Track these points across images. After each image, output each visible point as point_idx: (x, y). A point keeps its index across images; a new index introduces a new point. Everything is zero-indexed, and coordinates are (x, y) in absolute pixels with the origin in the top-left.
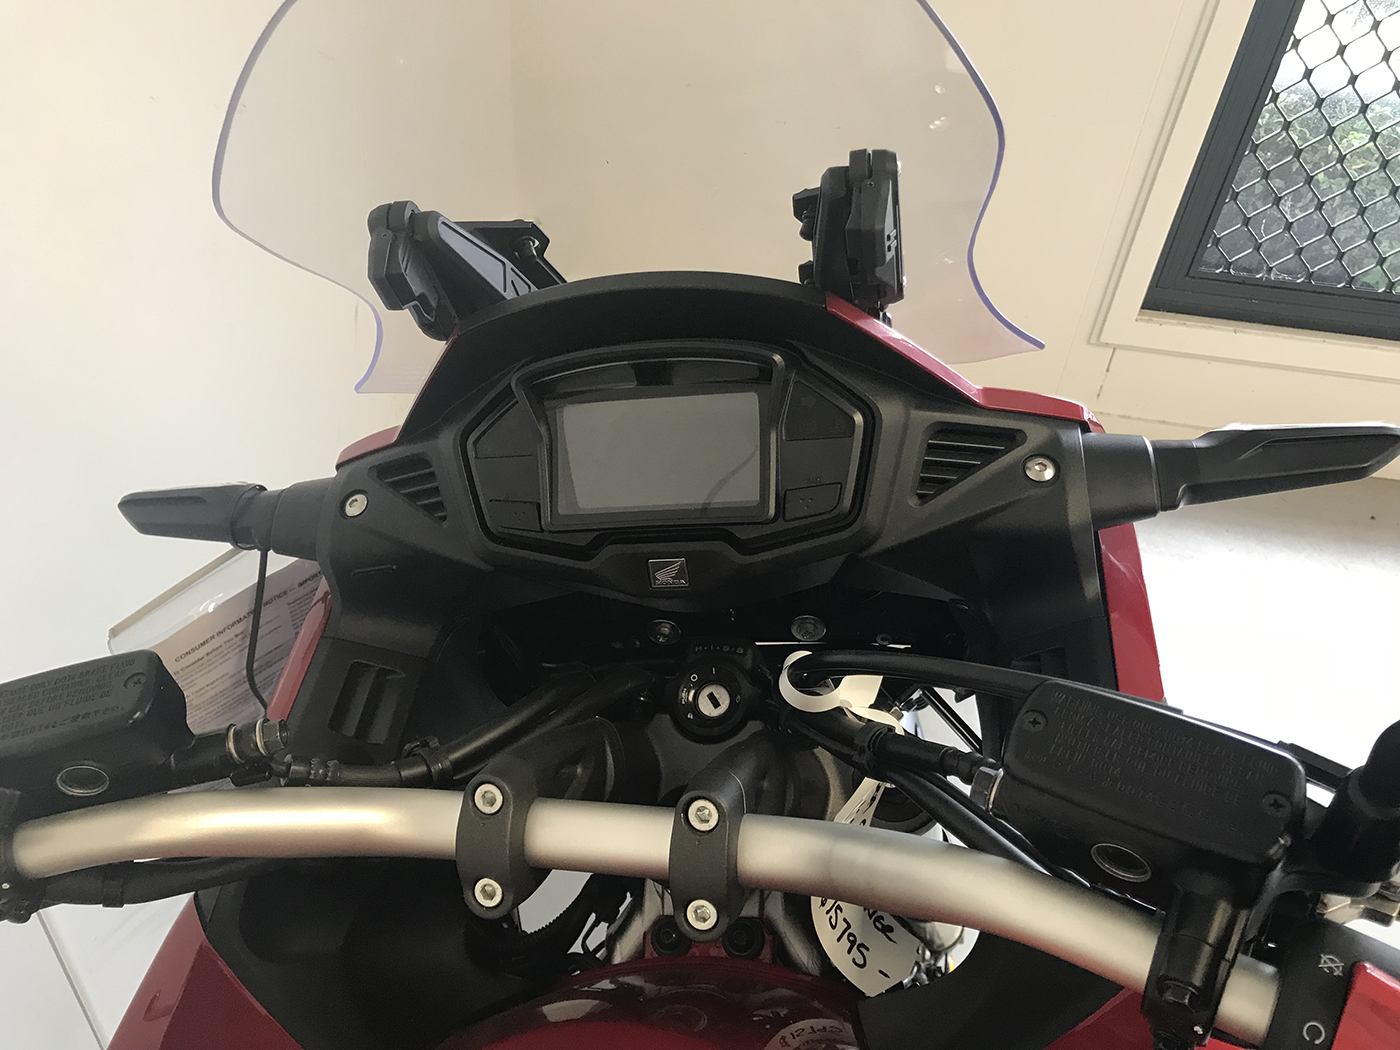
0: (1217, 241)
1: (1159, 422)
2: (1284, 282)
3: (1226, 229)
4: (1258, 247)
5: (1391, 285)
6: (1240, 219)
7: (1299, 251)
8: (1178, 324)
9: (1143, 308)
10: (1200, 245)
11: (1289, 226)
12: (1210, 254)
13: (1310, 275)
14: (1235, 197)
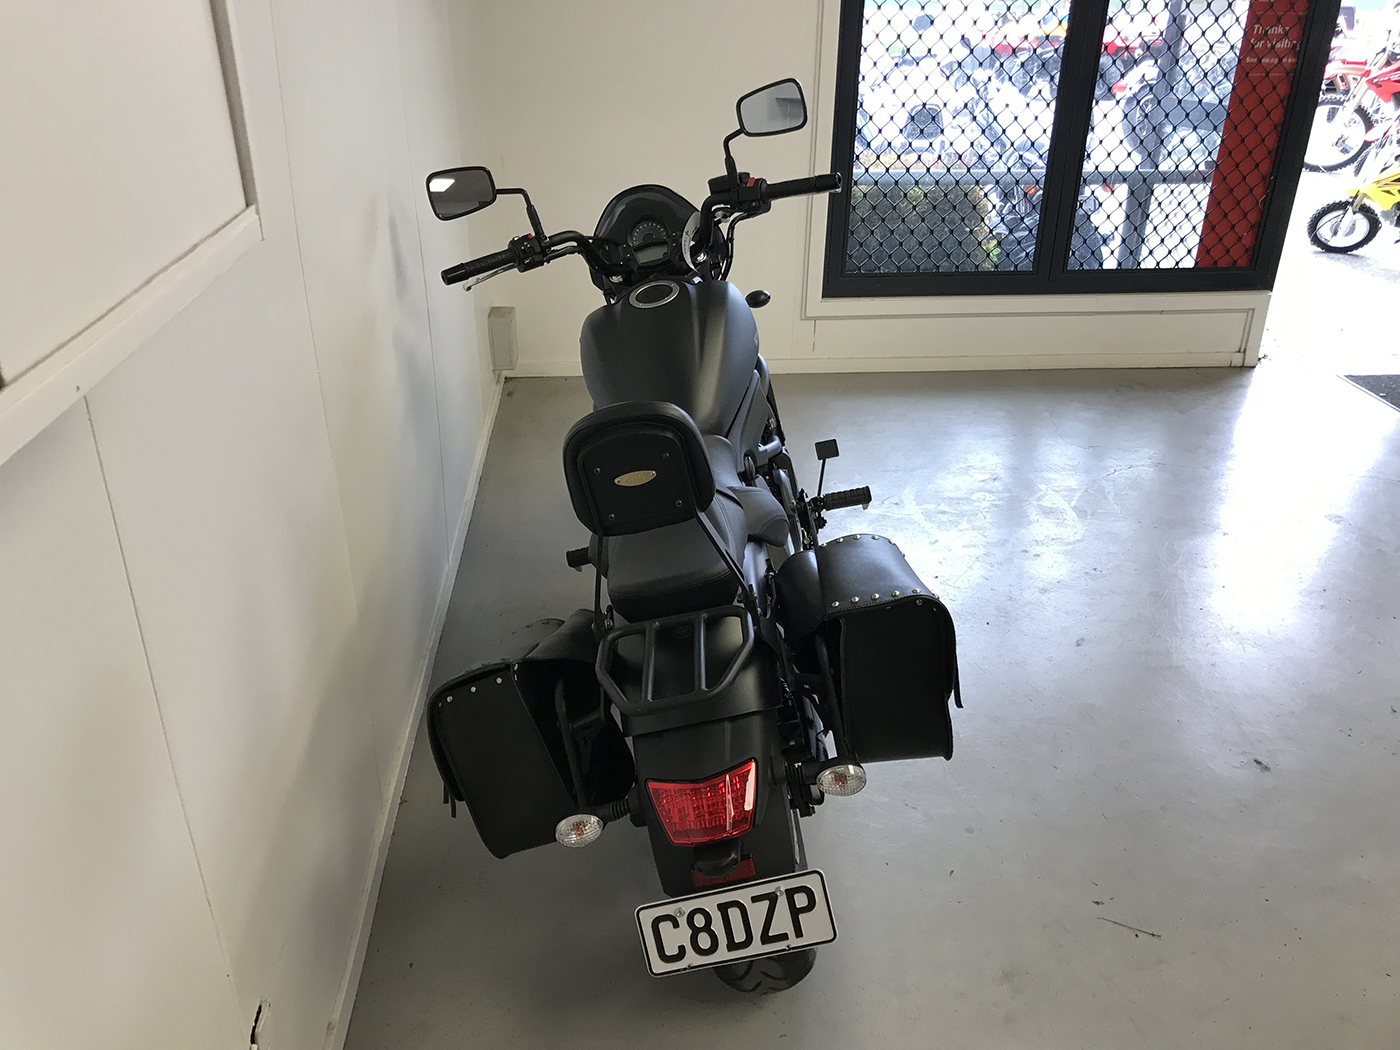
0: (851, 257)
2: (887, 273)
3: (853, 250)
4: (870, 257)
5: (938, 267)
6: (858, 244)
7: (890, 256)
9: (822, 297)
10: (843, 260)
11: (881, 244)
12: (849, 263)
13: (899, 268)
14: (852, 233)
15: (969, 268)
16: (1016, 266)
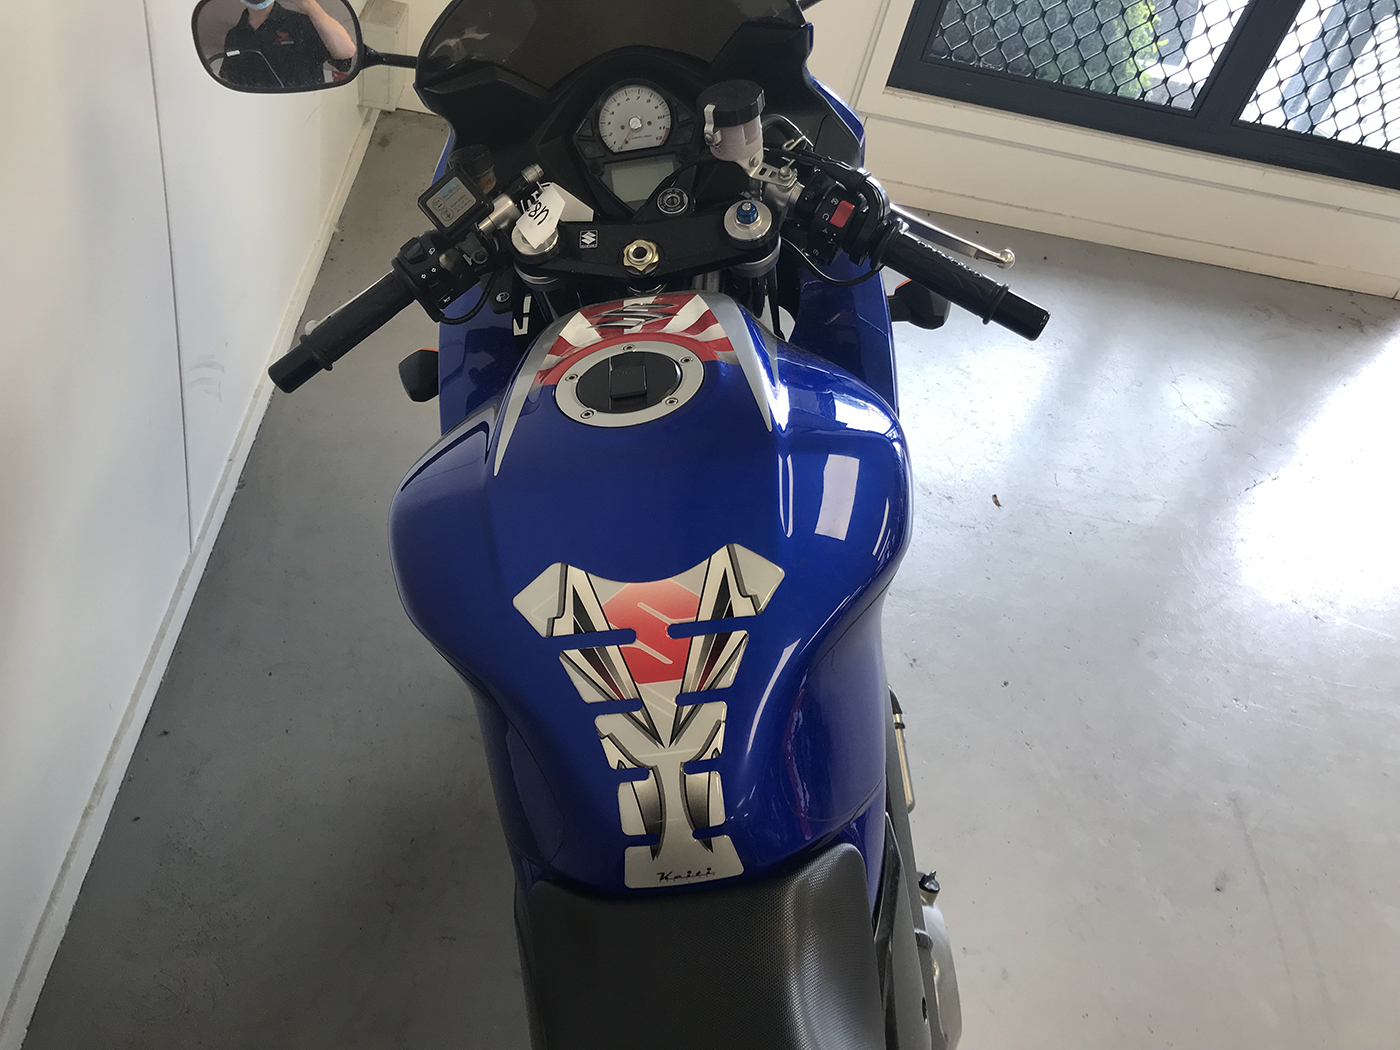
0: (943, 32)
1: (898, 183)
2: (988, 69)
3: (949, 22)
4: (971, 39)
5: (1062, 77)
6: (959, 15)
7: (1000, 45)
8: (914, 98)
9: (887, 85)
10: (931, 33)
11: (993, 23)
12: (938, 42)
13: (1007, 66)
15: (1106, 86)
16: (1171, 99)
